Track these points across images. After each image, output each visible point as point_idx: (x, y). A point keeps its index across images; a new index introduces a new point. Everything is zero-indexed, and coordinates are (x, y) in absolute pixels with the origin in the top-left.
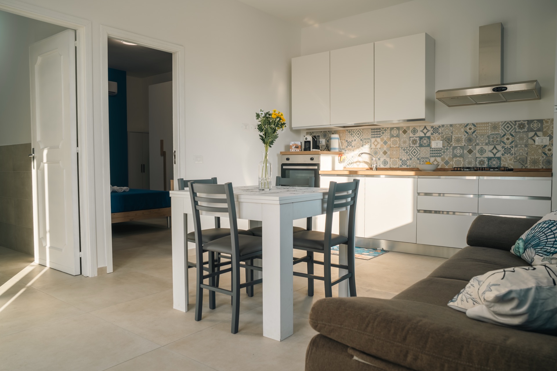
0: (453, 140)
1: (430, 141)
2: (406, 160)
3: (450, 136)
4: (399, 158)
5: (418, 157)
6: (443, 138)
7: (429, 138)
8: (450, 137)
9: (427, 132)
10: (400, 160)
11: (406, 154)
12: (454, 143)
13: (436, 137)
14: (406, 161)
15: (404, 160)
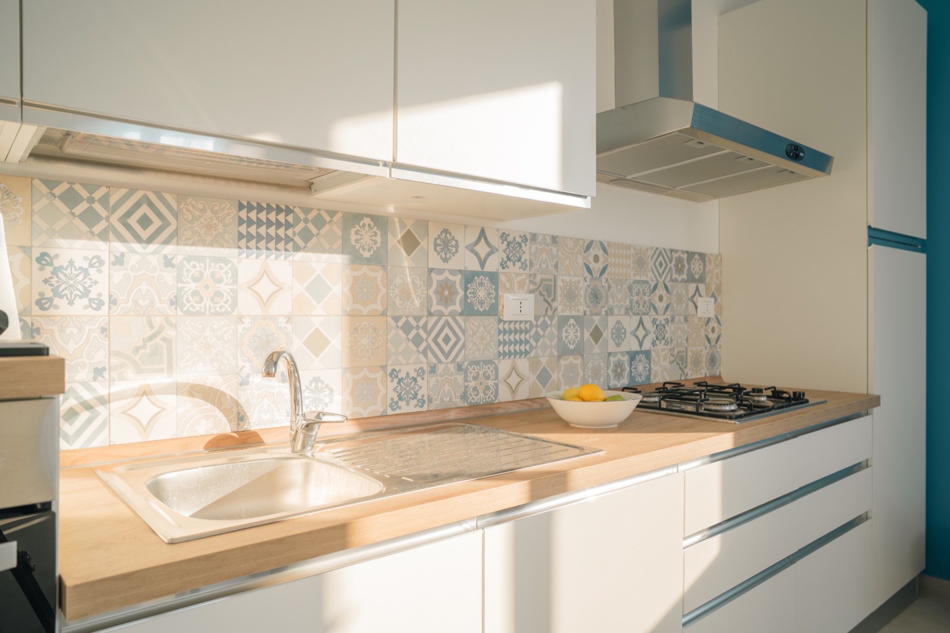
0: (559, 292)
1: (496, 290)
2: (413, 374)
3: (552, 277)
4: (384, 368)
5: (458, 360)
6: (535, 284)
7: (493, 277)
8: (550, 280)
9: (488, 255)
10: (389, 379)
11: (414, 348)
12: (560, 304)
13: (514, 275)
14: (415, 379)
15: (408, 374)
